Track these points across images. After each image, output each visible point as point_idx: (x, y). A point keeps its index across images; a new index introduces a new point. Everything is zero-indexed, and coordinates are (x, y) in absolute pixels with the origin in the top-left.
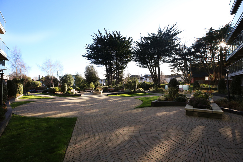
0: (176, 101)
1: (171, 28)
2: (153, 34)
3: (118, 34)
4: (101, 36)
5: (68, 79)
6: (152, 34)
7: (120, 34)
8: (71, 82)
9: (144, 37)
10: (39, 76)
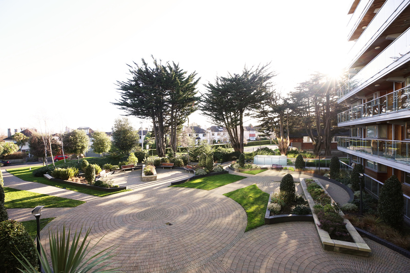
0: (296, 214)
1: (263, 68)
2: (236, 76)
3: (176, 67)
4: (146, 69)
5: (79, 140)
6: (235, 74)
7: (179, 67)
8: (85, 146)
9: (222, 77)
10: (9, 130)
